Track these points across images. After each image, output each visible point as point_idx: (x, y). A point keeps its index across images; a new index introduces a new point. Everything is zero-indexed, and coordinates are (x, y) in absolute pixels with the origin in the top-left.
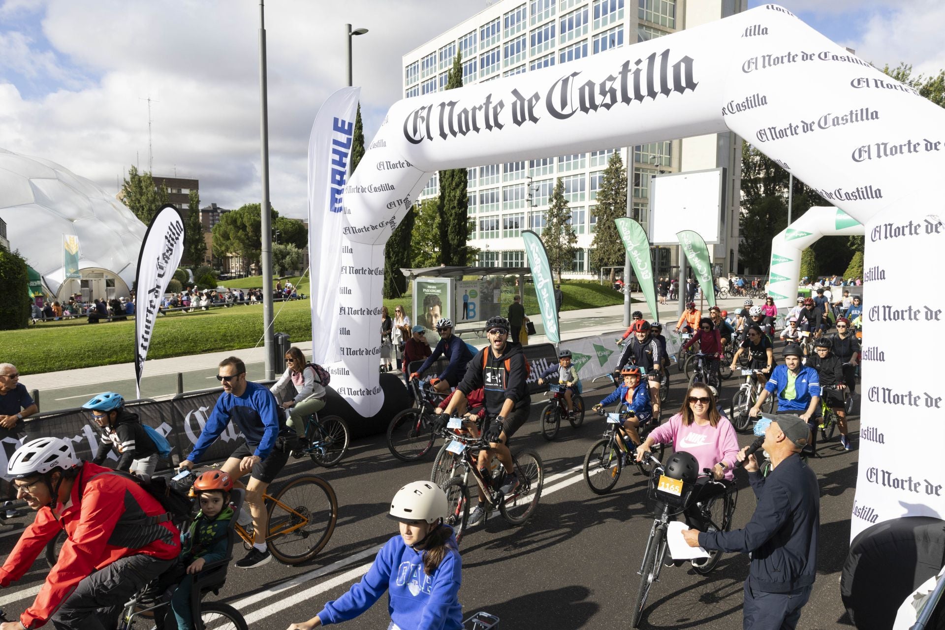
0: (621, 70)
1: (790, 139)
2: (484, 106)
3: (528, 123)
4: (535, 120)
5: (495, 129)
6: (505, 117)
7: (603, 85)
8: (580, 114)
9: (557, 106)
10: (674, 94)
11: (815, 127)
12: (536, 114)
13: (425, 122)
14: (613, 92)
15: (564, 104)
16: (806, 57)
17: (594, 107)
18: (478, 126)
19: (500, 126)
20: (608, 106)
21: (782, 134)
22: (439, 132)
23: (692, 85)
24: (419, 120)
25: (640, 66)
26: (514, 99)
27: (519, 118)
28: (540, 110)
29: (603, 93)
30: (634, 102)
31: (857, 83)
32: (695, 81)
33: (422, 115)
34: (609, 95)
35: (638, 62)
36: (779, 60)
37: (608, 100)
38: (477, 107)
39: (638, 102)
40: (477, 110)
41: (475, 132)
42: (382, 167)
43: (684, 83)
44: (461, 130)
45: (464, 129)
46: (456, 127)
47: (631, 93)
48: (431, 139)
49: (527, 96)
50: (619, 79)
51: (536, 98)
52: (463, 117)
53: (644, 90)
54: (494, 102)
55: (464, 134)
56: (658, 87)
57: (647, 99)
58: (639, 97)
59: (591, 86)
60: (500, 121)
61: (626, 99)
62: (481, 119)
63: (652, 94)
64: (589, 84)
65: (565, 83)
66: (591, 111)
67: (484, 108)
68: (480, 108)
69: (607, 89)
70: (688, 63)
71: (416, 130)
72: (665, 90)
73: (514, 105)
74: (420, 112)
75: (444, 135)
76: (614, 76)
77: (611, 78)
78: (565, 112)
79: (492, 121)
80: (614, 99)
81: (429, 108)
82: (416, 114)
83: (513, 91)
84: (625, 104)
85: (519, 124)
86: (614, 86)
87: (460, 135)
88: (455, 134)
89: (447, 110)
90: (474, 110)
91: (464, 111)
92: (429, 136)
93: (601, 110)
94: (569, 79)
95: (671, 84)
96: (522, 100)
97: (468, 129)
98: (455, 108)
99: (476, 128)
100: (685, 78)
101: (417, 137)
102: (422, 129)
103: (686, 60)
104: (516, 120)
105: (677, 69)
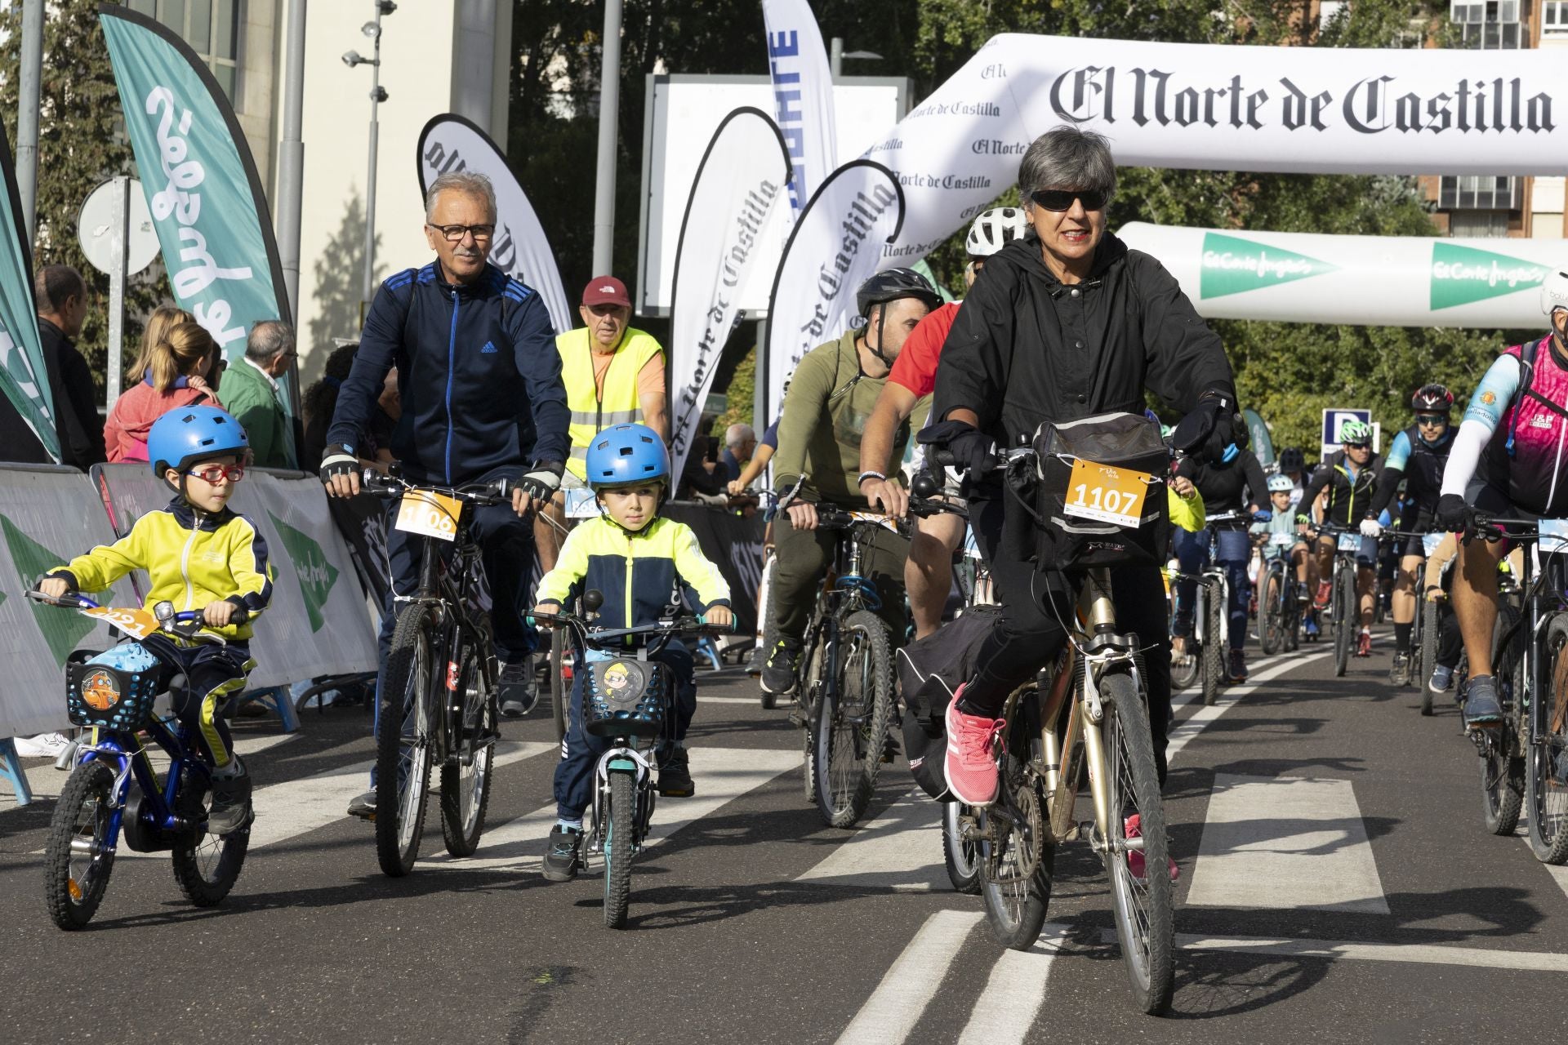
0: (1457, 88)
2: (1229, 93)
3: (1308, 127)
4: (1321, 127)
5: (1246, 128)
6: (1270, 113)
7: (1432, 105)
8: (1394, 131)
10: (1526, 131)
12: (1323, 118)
13: (1102, 94)
14: (1446, 115)
15: (1372, 114)
17: (1416, 126)
18: (1215, 117)
19: (1257, 125)
20: (1436, 130)
22: (1132, 112)
23: (1548, 126)
24: (1088, 90)
25: (1483, 90)
26: (1287, 92)
27: (1294, 120)
28: (1332, 114)
29: (1432, 111)
30: (1474, 132)
32: (1553, 122)
33: (1094, 80)
34: (1440, 117)
35: (1480, 85)
37: (1438, 121)
38: (1216, 89)
39: (1478, 132)
40: (1216, 97)
41: (1207, 126)
42: (984, 149)
43: (1539, 122)
44: (1179, 117)
45: (1187, 117)
46: (1170, 111)
47: (1471, 119)
48: (1111, 120)
49: (1310, 94)
50: (1456, 100)
51: (1327, 97)
52: (1187, 99)
53: (1489, 120)
54: (1248, 90)
55: (1184, 124)
56: (1506, 119)
57: (1491, 131)
58: (1481, 126)
59: (1415, 101)
60: (1258, 117)
61: (1463, 126)
62: (1222, 108)
63: (1499, 126)
64: (1412, 97)
65: (1373, 87)
66: (1412, 131)
67: (1229, 95)
68: (1222, 93)
69: (1439, 108)
70: (1547, 100)
71: (1078, 102)
72: (1516, 126)
73: (1287, 102)
74: (1088, 74)
75: (1140, 119)
76: (1449, 95)
77: (1443, 97)
78: (1372, 125)
79: (1243, 115)
80: (1446, 123)
81: (1111, 72)
82: (1080, 76)
83: (1285, 82)
84: (1460, 131)
85: (1292, 127)
86: (1449, 108)
87: (1174, 125)
88: (1164, 120)
89: (1151, 84)
90: (1209, 94)
91: (1190, 91)
92: (1108, 116)
93: (1426, 133)
94: (1381, 83)
95: (1523, 119)
96: (1302, 99)
97: (1194, 118)
98: (1169, 82)
99: (1210, 120)
100: (1541, 117)
101: (1080, 114)
102: (1094, 101)
103: (1543, 96)
104: (1287, 121)
105: (1532, 104)
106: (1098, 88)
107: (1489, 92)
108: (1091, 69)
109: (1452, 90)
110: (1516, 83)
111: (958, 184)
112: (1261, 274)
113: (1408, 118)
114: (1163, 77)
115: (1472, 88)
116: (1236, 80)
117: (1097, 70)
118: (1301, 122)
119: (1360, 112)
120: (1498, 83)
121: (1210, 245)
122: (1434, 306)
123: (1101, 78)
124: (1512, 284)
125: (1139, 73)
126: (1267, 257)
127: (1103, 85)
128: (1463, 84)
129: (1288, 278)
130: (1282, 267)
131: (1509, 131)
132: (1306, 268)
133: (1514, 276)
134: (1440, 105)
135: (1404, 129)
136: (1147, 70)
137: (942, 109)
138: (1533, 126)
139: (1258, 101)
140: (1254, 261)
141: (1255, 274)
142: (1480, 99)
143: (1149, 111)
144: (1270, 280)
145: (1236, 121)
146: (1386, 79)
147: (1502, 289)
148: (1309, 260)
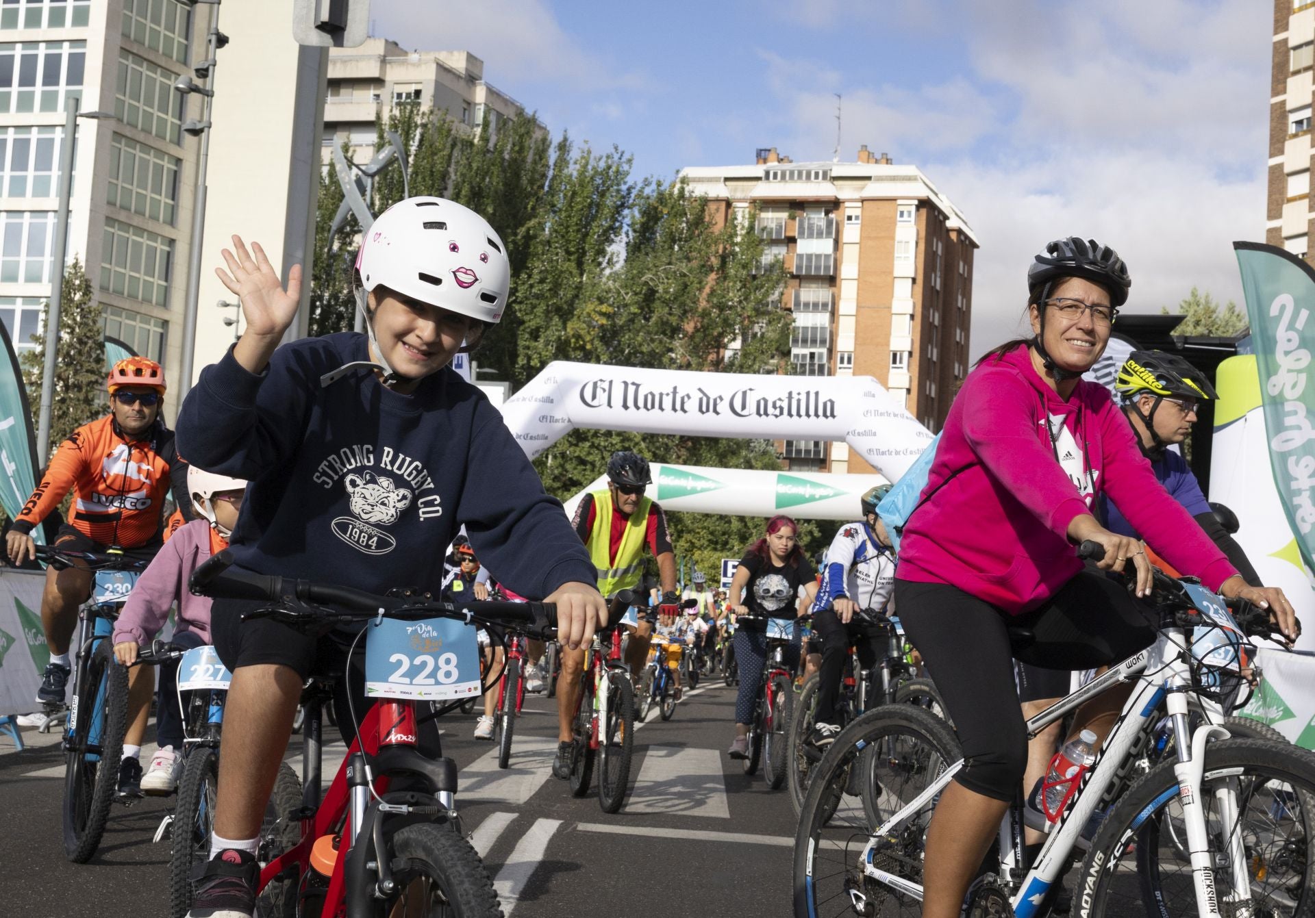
0: (787, 395)
1: (887, 457)
3: (711, 413)
4: (717, 413)
5: (680, 413)
6: (692, 405)
7: (774, 403)
8: (755, 416)
9: (738, 407)
10: (822, 418)
11: (901, 453)
12: (718, 409)
13: (607, 393)
14: (781, 409)
15: (744, 407)
16: (895, 415)
18: (664, 406)
19: (685, 412)
20: (776, 416)
21: (883, 453)
22: (621, 403)
23: (833, 415)
24: (599, 391)
26: (701, 395)
27: (704, 409)
28: (723, 407)
29: (774, 407)
30: (795, 418)
31: (919, 434)
32: (835, 414)
33: (602, 386)
34: (778, 410)
35: (799, 394)
36: (882, 414)
37: (777, 412)
38: (665, 392)
39: (797, 418)
40: (664, 397)
41: (660, 411)
42: (545, 420)
43: (828, 414)
44: (646, 406)
45: (649, 406)
46: (641, 403)
47: (794, 411)
48: (611, 407)
49: (713, 396)
50: (786, 401)
51: (721, 398)
52: (650, 397)
53: (803, 412)
54: (681, 393)
55: (648, 410)
56: (812, 412)
57: (804, 418)
58: (799, 415)
59: (766, 401)
60: (686, 407)
61: (790, 414)
62: (667, 403)
63: (808, 415)
64: (764, 399)
65: (744, 393)
66: (764, 417)
67: (671, 396)
68: (668, 394)
69: (778, 405)
70: (832, 403)
71: (594, 397)
72: (817, 415)
73: (701, 400)
74: (599, 383)
75: (625, 407)
76: (783, 399)
77: (780, 399)
78: (744, 413)
79: (678, 406)
80: (781, 413)
81: (611, 382)
82: (595, 384)
83: (700, 390)
84: (788, 417)
85: (703, 413)
86: (783, 405)
87: (643, 410)
88: (637, 408)
89: (631, 389)
90: (661, 395)
91: (652, 393)
92: (609, 405)
93: (771, 418)
94: (748, 392)
95: (820, 412)
96: (708, 399)
97: (653, 407)
98: (640, 389)
99: (661, 408)
100: (829, 411)
101: (595, 403)
102: (602, 397)
103: (830, 401)
104: (701, 410)
105: (825, 405)
106: (604, 390)
107: (803, 397)
108: (601, 380)
109: (785, 396)
110: (817, 394)
111: (531, 438)
112: (689, 488)
113: (761, 410)
114: (638, 386)
115: (795, 396)
116: (675, 388)
117: (604, 381)
118: (708, 410)
119: (738, 406)
120: (808, 393)
121: (663, 472)
122: (778, 506)
123: (606, 386)
124: (817, 497)
125: (626, 384)
126: (693, 479)
127: (607, 389)
128: (790, 393)
129: (703, 491)
130: (699, 485)
131: (813, 418)
132: (713, 485)
133: (818, 492)
134: (778, 404)
135: (760, 415)
136: (629, 382)
137: (524, 399)
138: (825, 415)
139: (686, 399)
140: (686, 481)
141: (686, 488)
142: (799, 401)
143: (630, 403)
144: (693, 491)
145: (674, 409)
146: (751, 390)
147: (812, 499)
148: (713, 481)
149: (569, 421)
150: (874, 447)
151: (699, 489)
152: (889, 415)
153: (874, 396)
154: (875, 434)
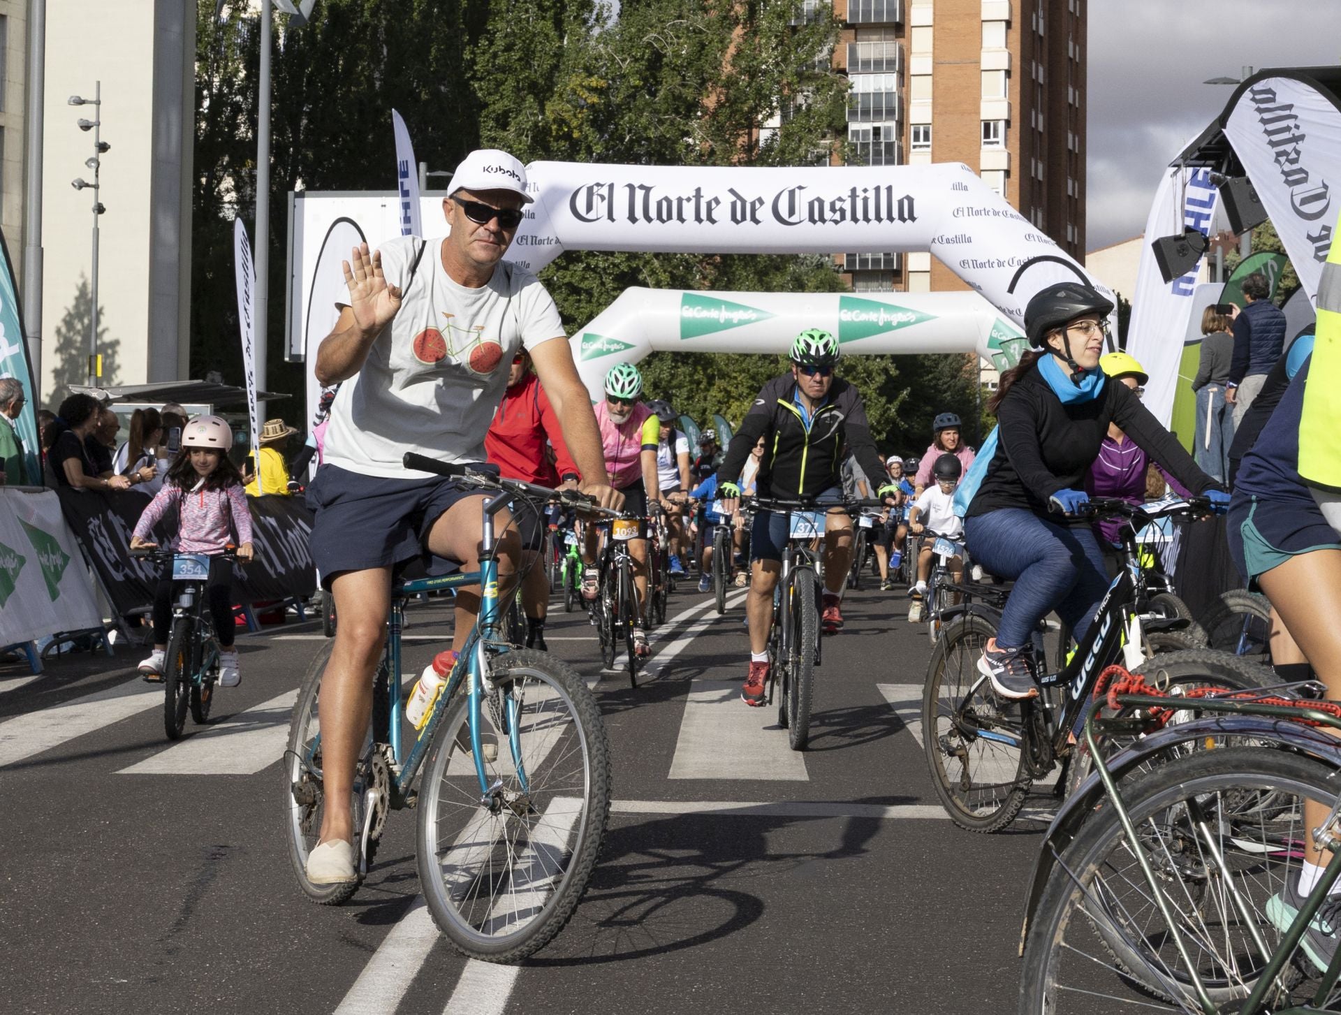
0: (849, 194)
1: (987, 270)
2: (694, 200)
3: (748, 222)
4: (757, 222)
5: (706, 223)
6: (722, 213)
7: (833, 205)
8: (807, 224)
9: (784, 212)
10: (897, 222)
11: (1006, 264)
12: (758, 216)
13: (606, 202)
14: (843, 211)
15: (792, 212)
16: (996, 213)
17: (823, 220)
18: (684, 217)
19: (713, 222)
20: (836, 222)
21: (982, 265)
22: (627, 215)
23: (912, 218)
24: (596, 199)
25: (867, 194)
26: (734, 198)
27: (739, 217)
28: (764, 213)
29: (833, 210)
30: (862, 223)
31: (1029, 237)
32: (915, 215)
33: (600, 192)
34: (838, 213)
35: (865, 191)
36: (978, 213)
37: (837, 216)
38: (685, 197)
39: (865, 223)
40: (684, 203)
41: (679, 222)
42: (524, 241)
43: (906, 215)
44: (660, 217)
45: (665, 216)
46: (653, 213)
47: (860, 215)
48: (613, 220)
49: (749, 199)
50: (849, 201)
51: (761, 201)
52: (665, 204)
53: (872, 215)
54: (706, 197)
55: (663, 221)
56: (884, 214)
57: (874, 222)
58: (867, 219)
59: (821, 202)
60: (714, 216)
61: (855, 219)
62: (688, 210)
63: (879, 219)
64: (819, 200)
65: (792, 193)
66: (819, 223)
67: (693, 201)
68: (689, 200)
69: (837, 207)
70: (911, 200)
71: (589, 208)
72: (890, 218)
73: (734, 205)
74: (595, 188)
75: (632, 218)
76: (844, 198)
77: (840, 199)
78: (792, 220)
79: (703, 215)
80: (843, 218)
81: (611, 187)
82: (590, 190)
83: (732, 191)
84: (853, 223)
85: (737, 222)
86: (844, 207)
87: (656, 223)
88: (649, 220)
89: (639, 195)
90: (680, 200)
91: (667, 199)
92: (611, 217)
93: (829, 224)
94: (797, 191)
95: (895, 214)
96: (744, 202)
97: (670, 217)
98: (652, 193)
99: (681, 219)
100: (907, 211)
101: (591, 216)
102: (600, 207)
103: (908, 198)
104: (734, 218)
105: (901, 203)
106: (603, 198)
107: (871, 195)
108: (598, 185)
109: (846, 194)
110: (889, 189)
112: (722, 321)
114: (647, 190)
115: (859, 192)
116: (698, 190)
117: (602, 186)
118: (744, 218)
120: (877, 189)
121: (686, 301)
122: (842, 340)
124: (894, 324)
125: (631, 187)
126: (726, 309)
127: (606, 196)
128: (854, 190)
129: (741, 323)
130: (736, 316)
131: (885, 222)
132: (753, 316)
133: (896, 318)
135: (814, 222)
139: (714, 205)
140: (717, 312)
141: (718, 321)
142: (865, 200)
143: (639, 212)
144: (728, 325)
146: (800, 188)
147: (888, 327)
148: (755, 310)
149: (558, 241)
150: (969, 258)
151: (735, 321)
152: (987, 213)
153: (966, 188)
154: (969, 240)
